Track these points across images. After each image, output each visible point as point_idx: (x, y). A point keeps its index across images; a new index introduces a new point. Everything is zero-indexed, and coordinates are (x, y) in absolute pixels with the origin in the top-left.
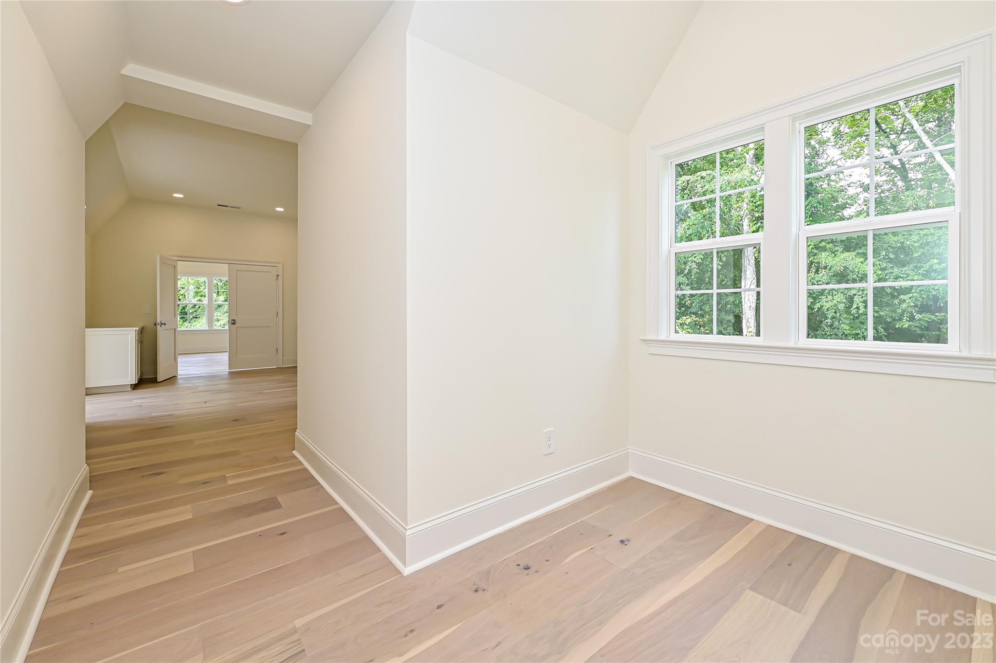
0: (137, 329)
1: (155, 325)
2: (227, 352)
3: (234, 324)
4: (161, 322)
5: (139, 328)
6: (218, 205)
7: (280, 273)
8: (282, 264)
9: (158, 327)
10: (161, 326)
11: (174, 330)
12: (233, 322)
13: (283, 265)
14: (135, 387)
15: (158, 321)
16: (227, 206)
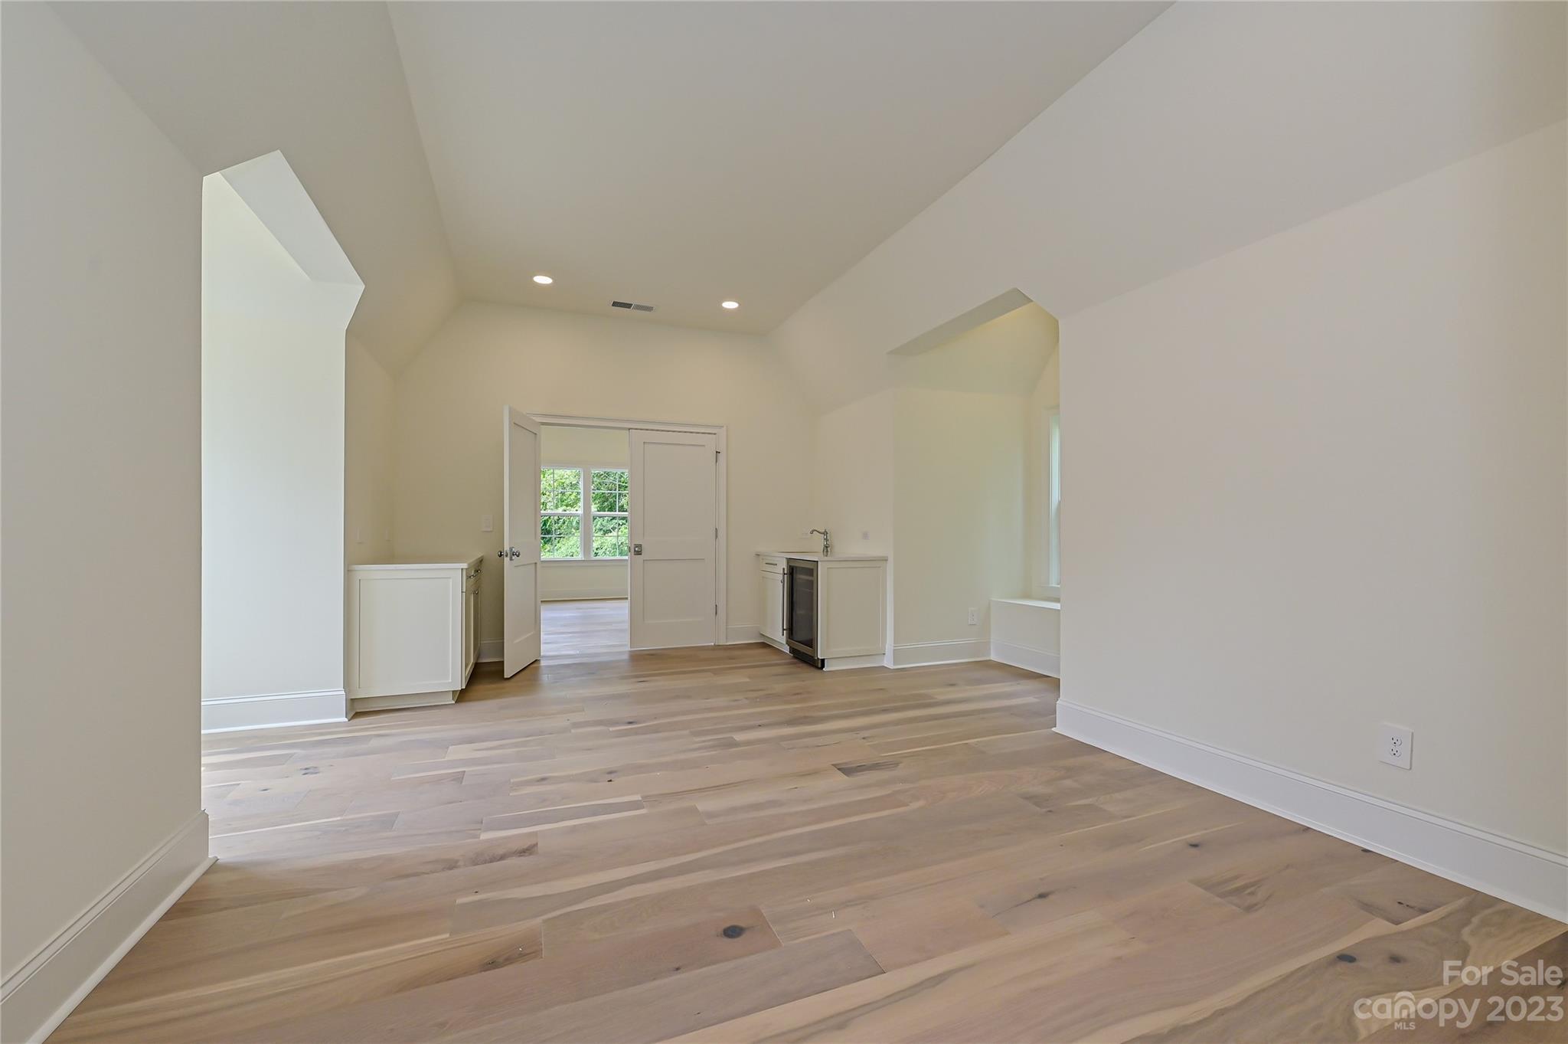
0: (465, 566)
1: (501, 555)
2: (627, 599)
3: (638, 553)
4: (511, 549)
5: (469, 564)
6: (615, 304)
7: (722, 448)
8: (725, 427)
9: (507, 560)
10: (511, 559)
11: (533, 566)
12: (638, 551)
13: (727, 431)
14: (461, 696)
15: (507, 548)
16: (628, 306)
